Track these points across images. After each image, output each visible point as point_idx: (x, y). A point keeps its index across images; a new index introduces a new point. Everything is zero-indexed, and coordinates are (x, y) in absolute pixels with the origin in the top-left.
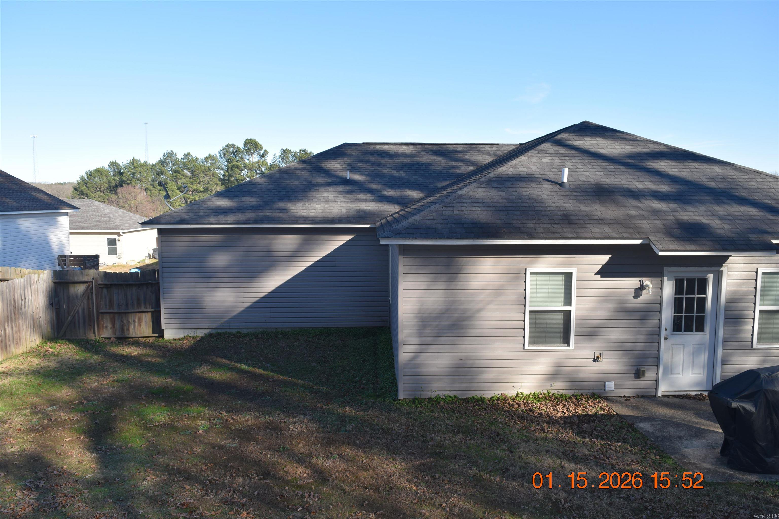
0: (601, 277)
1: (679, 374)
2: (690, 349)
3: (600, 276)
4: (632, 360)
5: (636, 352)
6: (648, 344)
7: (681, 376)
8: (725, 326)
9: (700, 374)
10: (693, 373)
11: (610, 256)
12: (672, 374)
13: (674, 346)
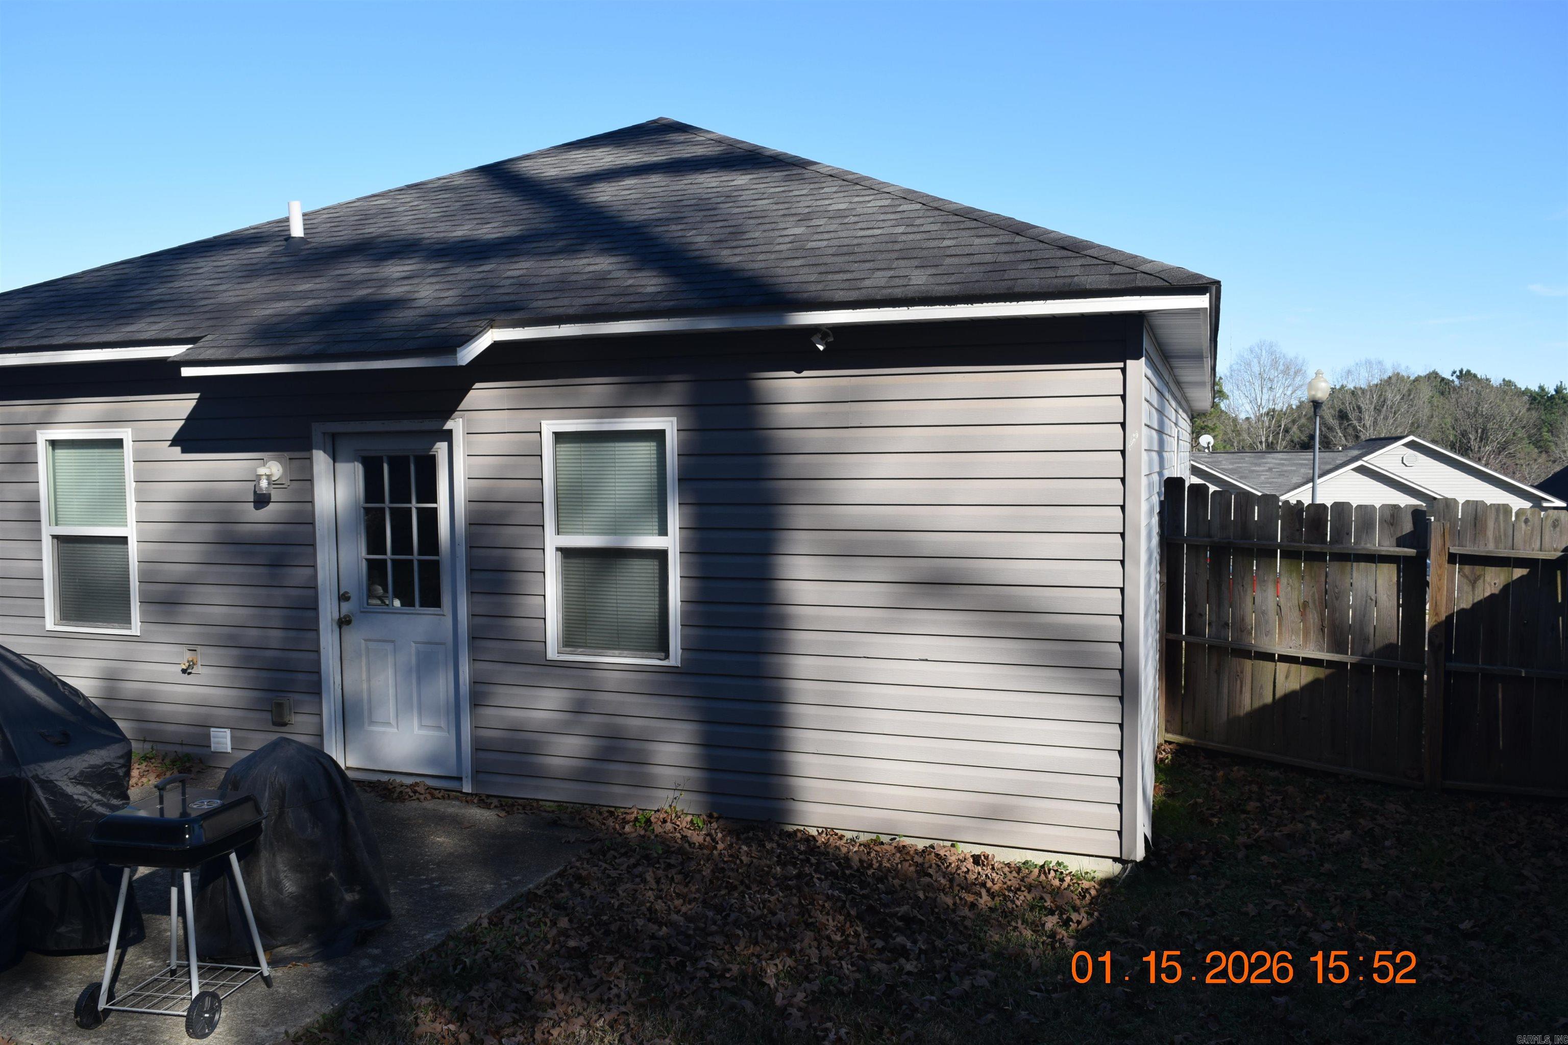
0: (183, 451)
1: (388, 724)
2: (409, 655)
3: (178, 449)
4: (264, 674)
5: (268, 653)
6: (292, 634)
7: (395, 730)
8: (472, 593)
9: (439, 728)
10: (421, 726)
11: (197, 395)
12: (372, 723)
13: (372, 645)
